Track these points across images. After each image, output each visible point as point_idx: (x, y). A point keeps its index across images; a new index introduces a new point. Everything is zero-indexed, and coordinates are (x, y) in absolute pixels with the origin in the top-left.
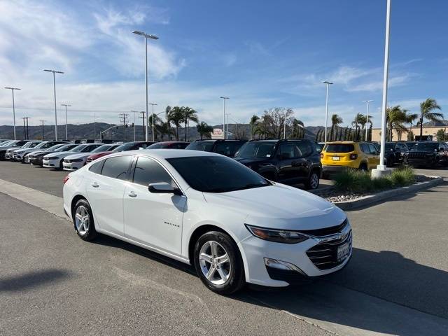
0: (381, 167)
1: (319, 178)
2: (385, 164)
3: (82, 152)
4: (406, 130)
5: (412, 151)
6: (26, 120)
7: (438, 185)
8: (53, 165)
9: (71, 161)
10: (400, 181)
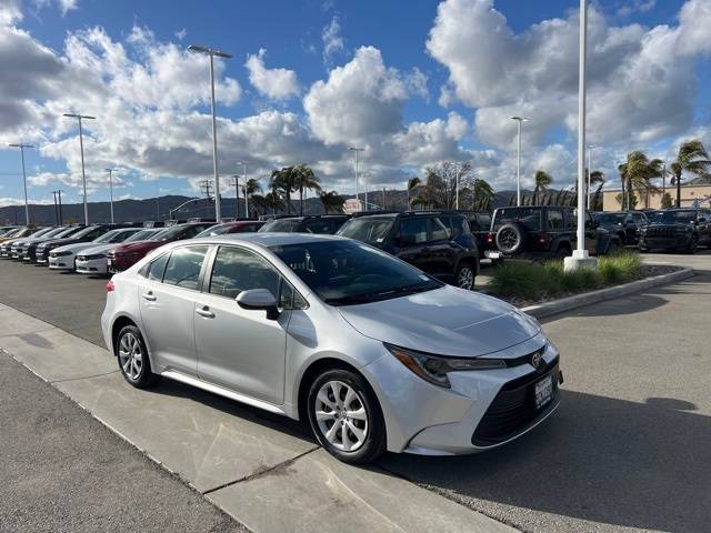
0: (579, 253)
1: (475, 275)
2: (586, 247)
3: (111, 242)
4: (655, 190)
5: (653, 225)
6: (57, 195)
7: (683, 280)
8: (63, 265)
9: (88, 258)
10: (613, 277)
